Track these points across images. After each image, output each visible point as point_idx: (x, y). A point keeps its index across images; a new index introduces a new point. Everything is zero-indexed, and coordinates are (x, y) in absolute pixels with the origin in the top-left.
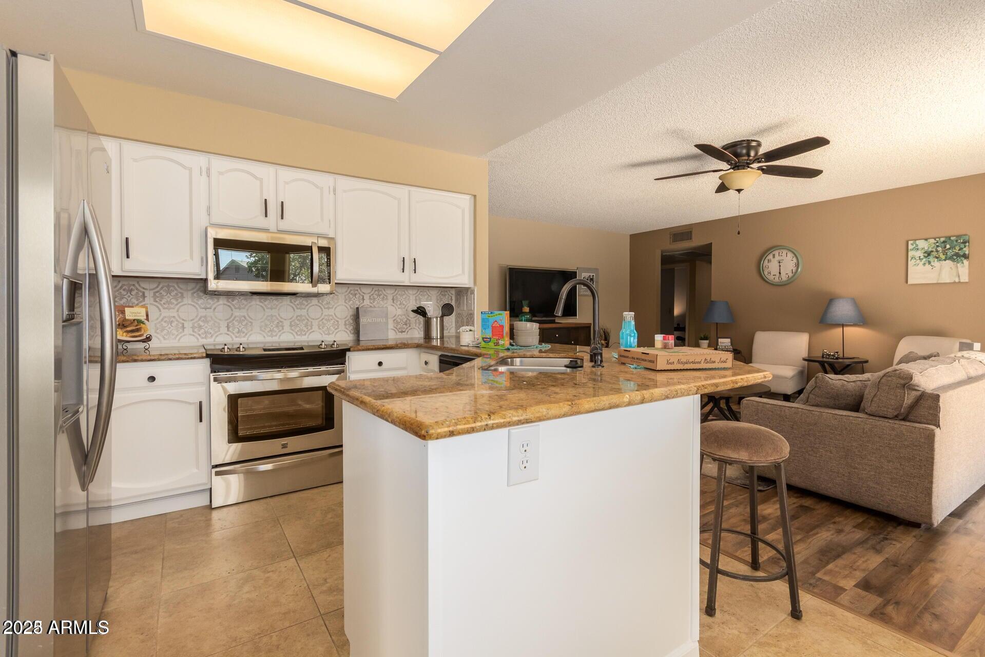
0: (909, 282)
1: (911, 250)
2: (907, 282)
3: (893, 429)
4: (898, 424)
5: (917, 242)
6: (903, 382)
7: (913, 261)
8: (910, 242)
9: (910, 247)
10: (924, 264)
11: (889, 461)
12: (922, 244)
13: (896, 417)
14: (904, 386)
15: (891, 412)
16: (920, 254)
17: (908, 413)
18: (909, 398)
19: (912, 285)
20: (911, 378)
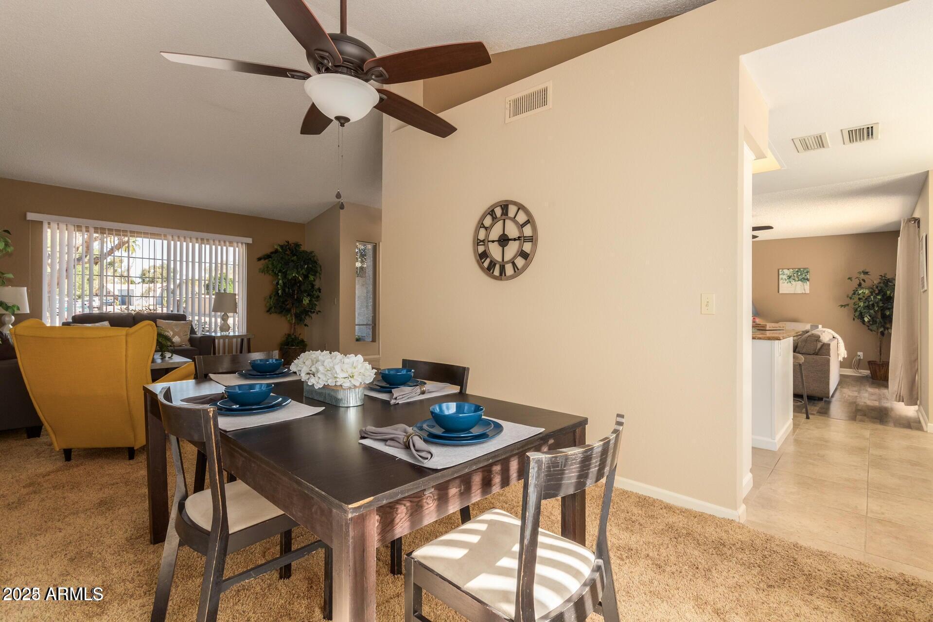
0: (780, 292)
1: (781, 274)
2: (779, 292)
3: (813, 359)
4: (815, 357)
5: (784, 270)
6: (817, 339)
7: (782, 280)
8: (780, 270)
9: (780, 273)
10: (788, 283)
11: (812, 373)
12: (786, 271)
13: (813, 354)
14: (817, 340)
15: (812, 352)
16: (785, 277)
17: (818, 352)
18: (819, 345)
19: (782, 294)
20: (820, 337)
